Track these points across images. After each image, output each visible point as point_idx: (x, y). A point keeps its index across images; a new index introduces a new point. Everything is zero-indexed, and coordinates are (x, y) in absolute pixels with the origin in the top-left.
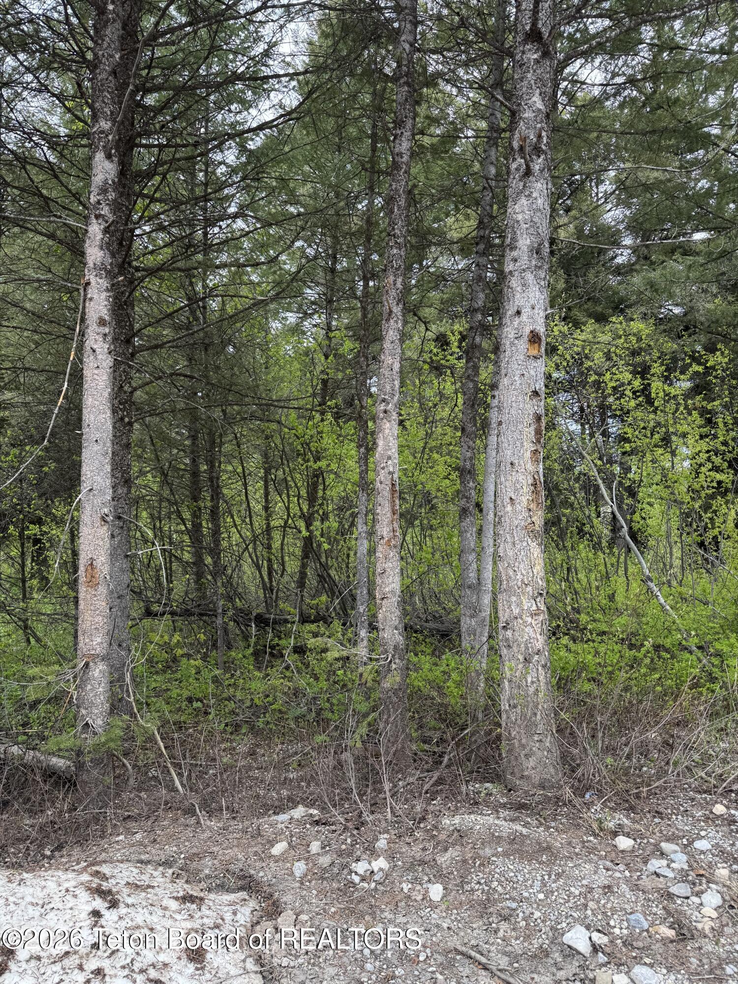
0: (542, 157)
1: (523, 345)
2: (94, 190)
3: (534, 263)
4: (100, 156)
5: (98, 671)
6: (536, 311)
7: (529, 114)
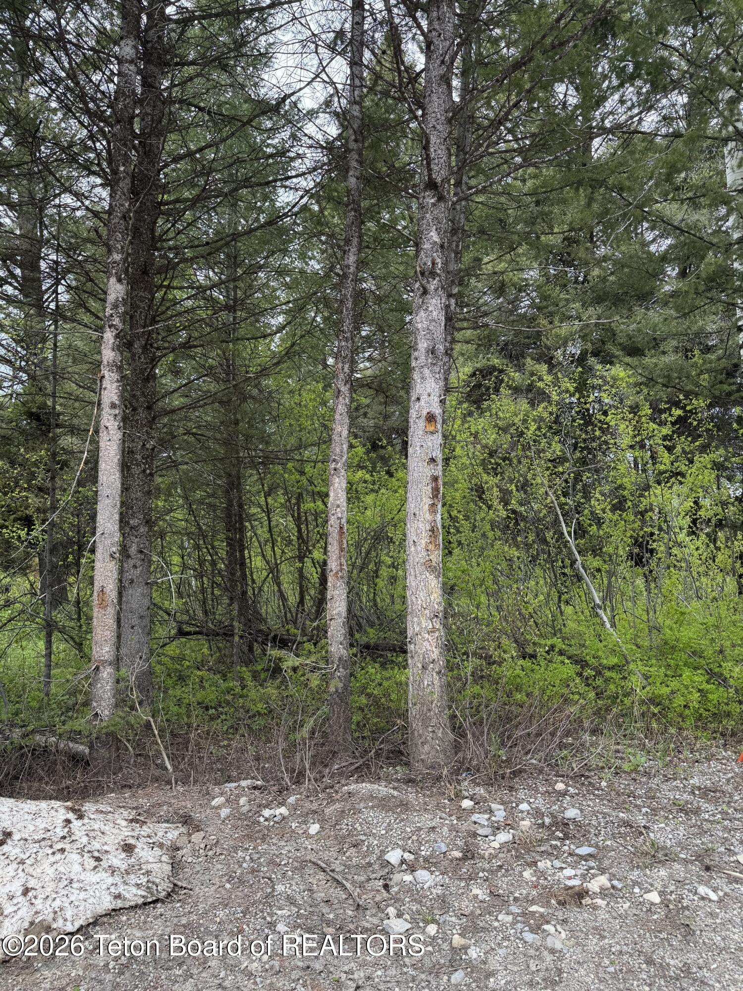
0: (437, 279)
1: (422, 423)
2: (108, 306)
3: (430, 361)
4: (113, 280)
5: (107, 673)
6: (432, 397)
7: (427, 246)
